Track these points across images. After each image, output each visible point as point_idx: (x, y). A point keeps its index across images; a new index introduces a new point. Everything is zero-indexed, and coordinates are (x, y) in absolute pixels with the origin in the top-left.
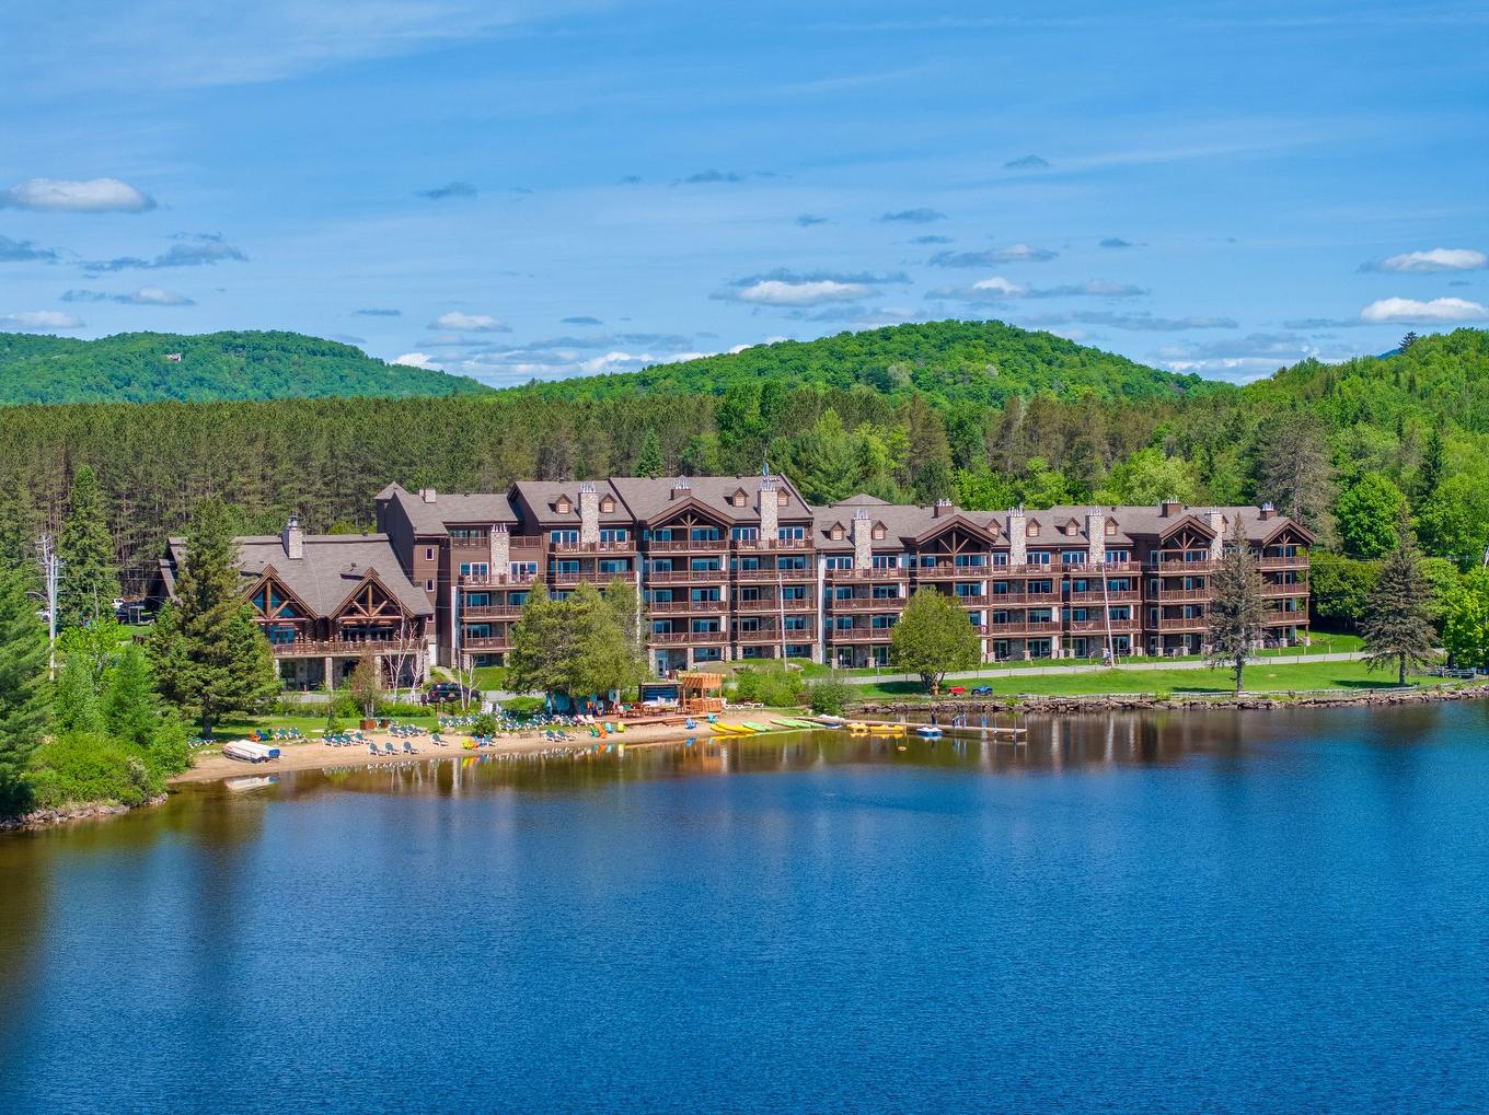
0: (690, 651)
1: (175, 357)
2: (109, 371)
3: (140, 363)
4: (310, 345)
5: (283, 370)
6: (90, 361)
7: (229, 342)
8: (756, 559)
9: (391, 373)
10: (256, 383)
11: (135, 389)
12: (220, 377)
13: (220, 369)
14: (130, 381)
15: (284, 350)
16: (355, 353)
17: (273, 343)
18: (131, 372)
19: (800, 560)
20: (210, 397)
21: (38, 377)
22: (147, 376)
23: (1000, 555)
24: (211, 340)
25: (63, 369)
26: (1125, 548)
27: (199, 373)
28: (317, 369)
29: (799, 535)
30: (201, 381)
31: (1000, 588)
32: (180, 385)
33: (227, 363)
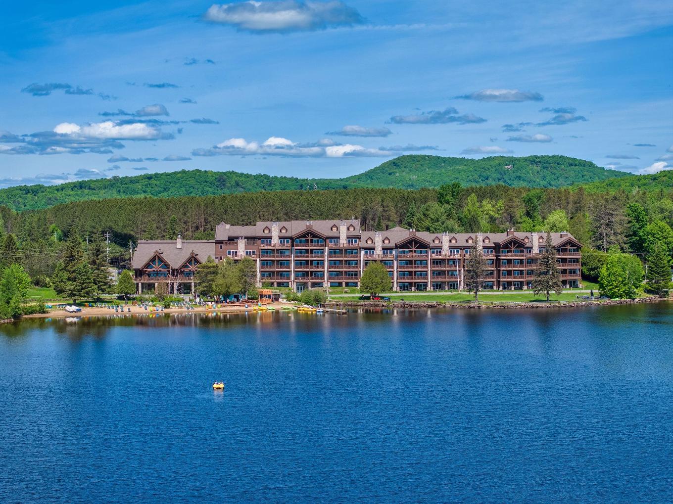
0: (309, 283)
1: (509, 167)
2: (479, 173)
3: (493, 170)
4: (570, 161)
5: (557, 172)
6: (471, 169)
7: (534, 160)
8: (339, 250)
9: (606, 173)
10: (544, 178)
11: (490, 181)
12: (528, 175)
13: (528, 173)
14: (488, 178)
15: (558, 164)
16: (591, 165)
17: (554, 160)
18: (489, 174)
19: (356, 251)
20: (523, 184)
21: (449, 176)
22: (495, 175)
23: (439, 250)
24: (526, 159)
25: (459, 172)
26: (492, 248)
27: (519, 174)
28: (572, 172)
29: (356, 242)
30: (519, 178)
31: (436, 262)
32: (510, 179)
33: (532, 170)
